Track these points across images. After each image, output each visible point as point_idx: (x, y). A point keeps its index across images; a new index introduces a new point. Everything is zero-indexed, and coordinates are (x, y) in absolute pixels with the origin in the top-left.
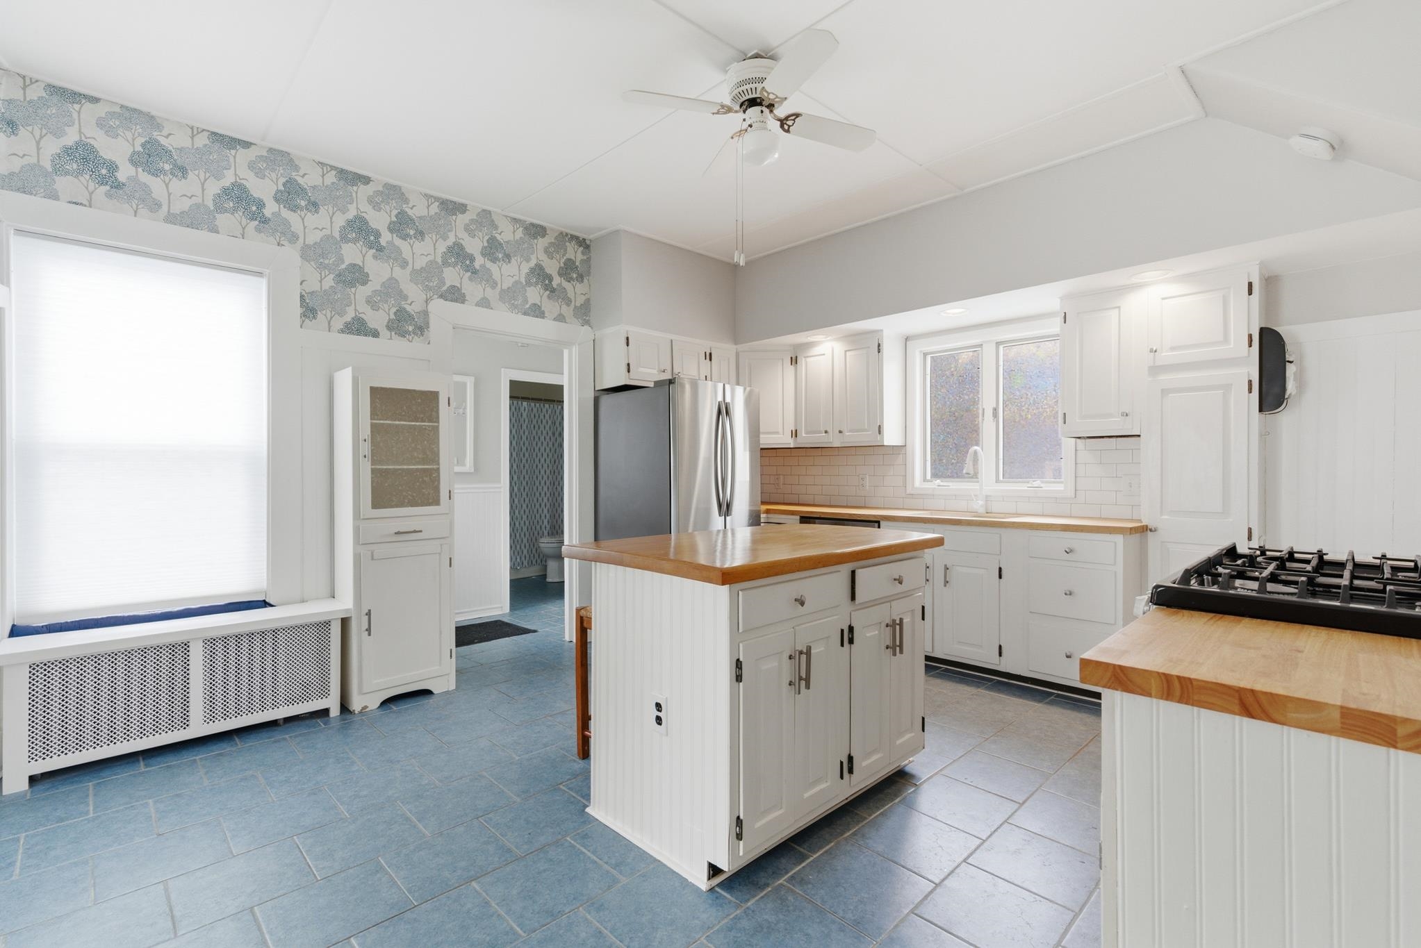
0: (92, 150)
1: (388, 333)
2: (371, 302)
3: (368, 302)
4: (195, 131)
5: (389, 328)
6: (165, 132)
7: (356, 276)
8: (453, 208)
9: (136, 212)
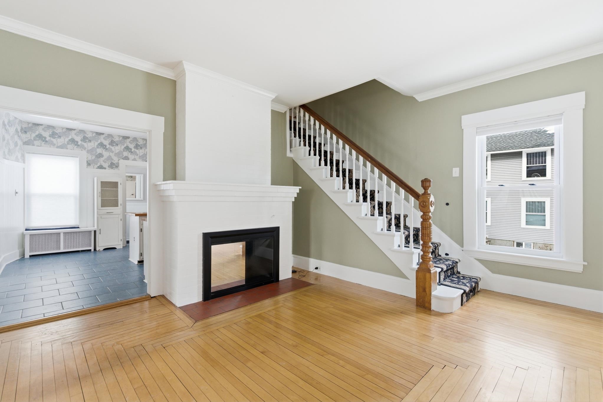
0: (41, 135)
1: (108, 168)
2: (104, 161)
3: (103, 161)
4: (63, 128)
5: (109, 167)
6: (56, 129)
7: (100, 155)
8: (126, 138)
9: (50, 146)
